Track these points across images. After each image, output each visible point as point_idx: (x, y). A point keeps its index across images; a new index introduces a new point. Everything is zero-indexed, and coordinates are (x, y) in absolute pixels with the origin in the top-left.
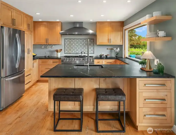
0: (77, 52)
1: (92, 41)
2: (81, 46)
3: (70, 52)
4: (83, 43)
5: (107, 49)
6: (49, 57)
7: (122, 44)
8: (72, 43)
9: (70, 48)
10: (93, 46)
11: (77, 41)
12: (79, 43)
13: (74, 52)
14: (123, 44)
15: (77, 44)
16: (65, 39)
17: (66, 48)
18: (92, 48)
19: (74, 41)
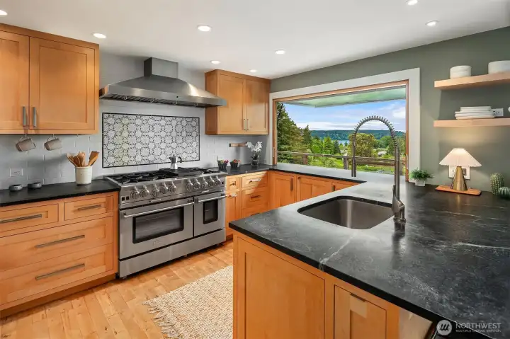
0: (151, 158)
1: (194, 123)
2: (163, 140)
3: (126, 159)
4: (169, 128)
5: (230, 145)
6: (30, 188)
7: (266, 134)
8: (132, 128)
9: (125, 146)
10: (197, 138)
11: (151, 122)
12: (157, 128)
13: (139, 158)
14: (269, 132)
15: (151, 134)
16: (106, 116)
17: (111, 147)
18: (194, 144)
19: (138, 122)
